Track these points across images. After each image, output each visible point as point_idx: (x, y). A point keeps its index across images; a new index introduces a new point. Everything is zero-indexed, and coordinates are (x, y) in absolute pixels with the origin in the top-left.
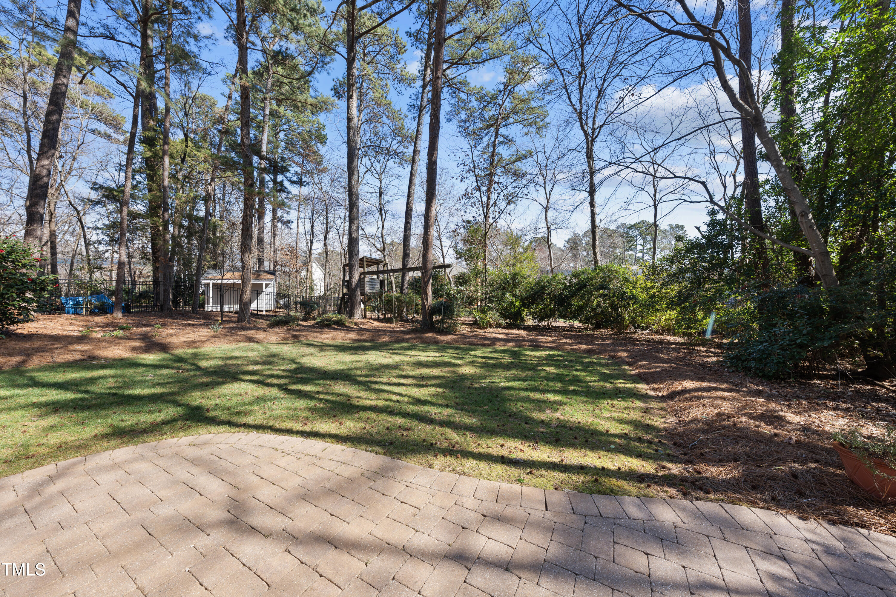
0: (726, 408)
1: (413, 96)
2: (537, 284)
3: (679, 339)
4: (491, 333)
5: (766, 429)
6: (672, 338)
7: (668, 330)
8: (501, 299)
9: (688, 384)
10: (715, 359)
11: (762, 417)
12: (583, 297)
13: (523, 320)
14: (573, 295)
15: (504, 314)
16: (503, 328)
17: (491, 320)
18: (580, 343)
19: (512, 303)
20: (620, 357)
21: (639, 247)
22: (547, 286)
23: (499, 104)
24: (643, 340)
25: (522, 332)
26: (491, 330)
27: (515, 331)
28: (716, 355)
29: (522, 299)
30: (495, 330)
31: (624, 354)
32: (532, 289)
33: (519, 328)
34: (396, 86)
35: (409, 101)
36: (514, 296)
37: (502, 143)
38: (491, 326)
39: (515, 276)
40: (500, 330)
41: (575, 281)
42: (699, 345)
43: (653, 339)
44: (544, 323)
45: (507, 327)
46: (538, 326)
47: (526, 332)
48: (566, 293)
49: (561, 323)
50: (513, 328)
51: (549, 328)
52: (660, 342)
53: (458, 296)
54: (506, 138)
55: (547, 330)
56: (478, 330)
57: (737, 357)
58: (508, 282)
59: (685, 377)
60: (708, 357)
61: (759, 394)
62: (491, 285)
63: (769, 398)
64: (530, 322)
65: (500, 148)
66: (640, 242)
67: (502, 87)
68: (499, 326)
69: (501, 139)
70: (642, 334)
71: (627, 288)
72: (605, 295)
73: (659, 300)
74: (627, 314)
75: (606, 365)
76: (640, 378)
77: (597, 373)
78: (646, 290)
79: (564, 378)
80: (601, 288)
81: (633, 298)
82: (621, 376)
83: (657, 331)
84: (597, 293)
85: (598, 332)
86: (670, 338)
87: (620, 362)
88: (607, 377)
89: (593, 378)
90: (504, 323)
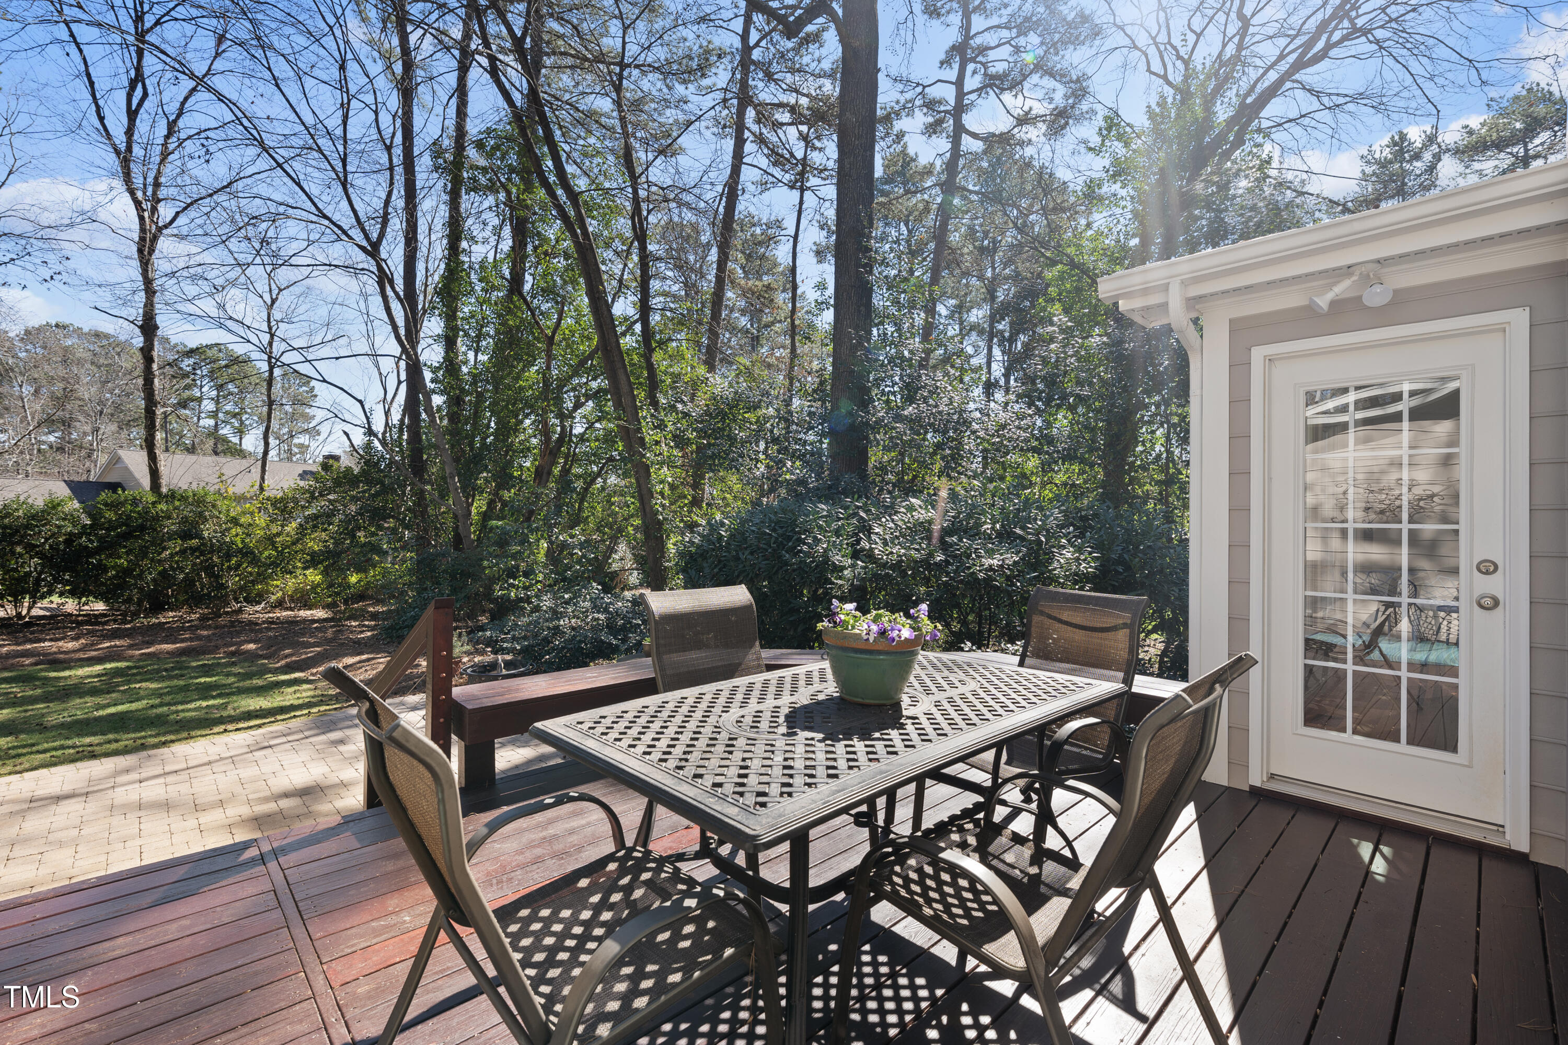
3: (320, 614)
6: (309, 613)
7: (303, 599)
9: (350, 660)
10: (369, 634)
20: (248, 651)
24: (264, 622)
28: (372, 628)
31: (252, 646)
42: (349, 618)
43: (278, 618)
52: (293, 622)
57: (391, 628)
60: (362, 632)
70: (255, 612)
71: (236, 536)
72: (193, 550)
73: (292, 557)
74: (232, 581)
75: (234, 664)
76: (289, 669)
77: (228, 675)
78: (270, 540)
79: (185, 689)
80: (185, 535)
81: (247, 553)
82: (264, 671)
83: (280, 604)
84: (176, 545)
85: (168, 617)
86: (304, 614)
87: (252, 657)
88: (249, 676)
89: (232, 679)
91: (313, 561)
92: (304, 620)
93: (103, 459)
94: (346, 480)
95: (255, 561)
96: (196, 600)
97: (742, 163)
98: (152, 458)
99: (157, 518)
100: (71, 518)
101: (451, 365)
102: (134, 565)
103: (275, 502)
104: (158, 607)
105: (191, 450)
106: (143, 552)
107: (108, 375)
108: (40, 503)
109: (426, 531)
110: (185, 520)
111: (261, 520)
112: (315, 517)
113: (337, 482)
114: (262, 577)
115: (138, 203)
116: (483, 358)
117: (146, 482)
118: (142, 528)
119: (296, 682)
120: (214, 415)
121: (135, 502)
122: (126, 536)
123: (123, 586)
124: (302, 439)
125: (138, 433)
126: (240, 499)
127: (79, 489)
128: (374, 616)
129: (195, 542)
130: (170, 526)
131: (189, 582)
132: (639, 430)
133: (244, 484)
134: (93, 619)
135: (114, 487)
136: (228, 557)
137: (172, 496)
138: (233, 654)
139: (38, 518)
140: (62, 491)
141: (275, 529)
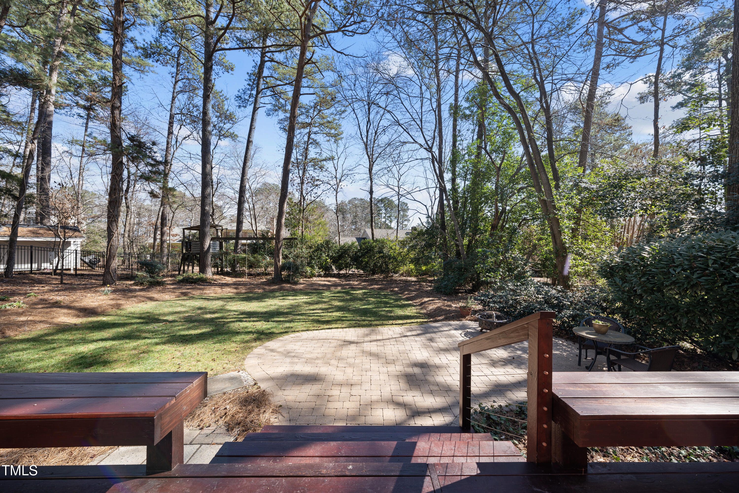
0: (439, 305)
1: (241, 91)
2: (341, 248)
3: (414, 279)
4: (317, 280)
5: (448, 309)
7: (409, 274)
9: (426, 299)
10: (430, 289)
11: (447, 306)
13: (332, 271)
14: (363, 255)
15: (322, 267)
16: (322, 277)
17: (316, 272)
19: (326, 260)
20: (396, 291)
21: (383, 215)
22: (348, 250)
24: (399, 281)
25: (337, 280)
28: (430, 286)
31: (396, 289)
32: (339, 251)
35: (236, 93)
37: (311, 143)
38: (315, 276)
39: (327, 242)
40: (322, 279)
42: (422, 282)
43: (403, 279)
44: (343, 272)
45: (324, 276)
46: (339, 274)
47: (339, 279)
50: (327, 277)
51: (348, 275)
52: (406, 281)
53: (290, 256)
54: (315, 141)
55: (348, 277)
57: (438, 288)
58: (324, 246)
59: (424, 297)
60: (427, 288)
61: (445, 300)
63: (448, 301)
65: (311, 146)
66: (384, 211)
67: (312, 104)
68: (320, 276)
69: (311, 141)
70: (396, 277)
71: (391, 253)
72: (382, 257)
73: (406, 260)
74: (391, 266)
75: (392, 295)
76: (408, 299)
77: (391, 299)
78: (400, 254)
79: (381, 302)
80: (380, 252)
81: (394, 258)
82: (401, 299)
83: (402, 275)
84: (378, 256)
85: (376, 276)
86: (409, 278)
87: (396, 293)
88: (396, 300)
89: (392, 301)
90: (322, 273)
91: (411, 262)
92: (409, 281)
93: (362, 231)
94: (421, 233)
95: (396, 261)
96: (382, 272)
97: (601, 56)
98: (372, 230)
99: (373, 247)
100: (356, 247)
101: (454, 189)
102: (369, 260)
103: (401, 242)
104: (373, 274)
105: (380, 228)
106: (370, 257)
107: (364, 208)
108: (350, 243)
109: (447, 251)
110: (380, 248)
111: (398, 248)
112: (412, 246)
113: (418, 234)
114: (398, 265)
115: (369, 156)
116: (467, 183)
117: (371, 237)
118: (370, 250)
119: (409, 305)
120: (384, 217)
121: (369, 242)
122: (367, 252)
123: (366, 267)
124: (406, 223)
125: (369, 225)
126: (392, 241)
127: (359, 239)
128: (430, 282)
129: (382, 254)
130: (376, 249)
131: (381, 266)
132: (553, 201)
133: (392, 237)
134: (360, 275)
135: (364, 239)
136: (390, 259)
137: (377, 241)
138: (392, 291)
139: (350, 247)
140: (354, 240)
141: (401, 250)
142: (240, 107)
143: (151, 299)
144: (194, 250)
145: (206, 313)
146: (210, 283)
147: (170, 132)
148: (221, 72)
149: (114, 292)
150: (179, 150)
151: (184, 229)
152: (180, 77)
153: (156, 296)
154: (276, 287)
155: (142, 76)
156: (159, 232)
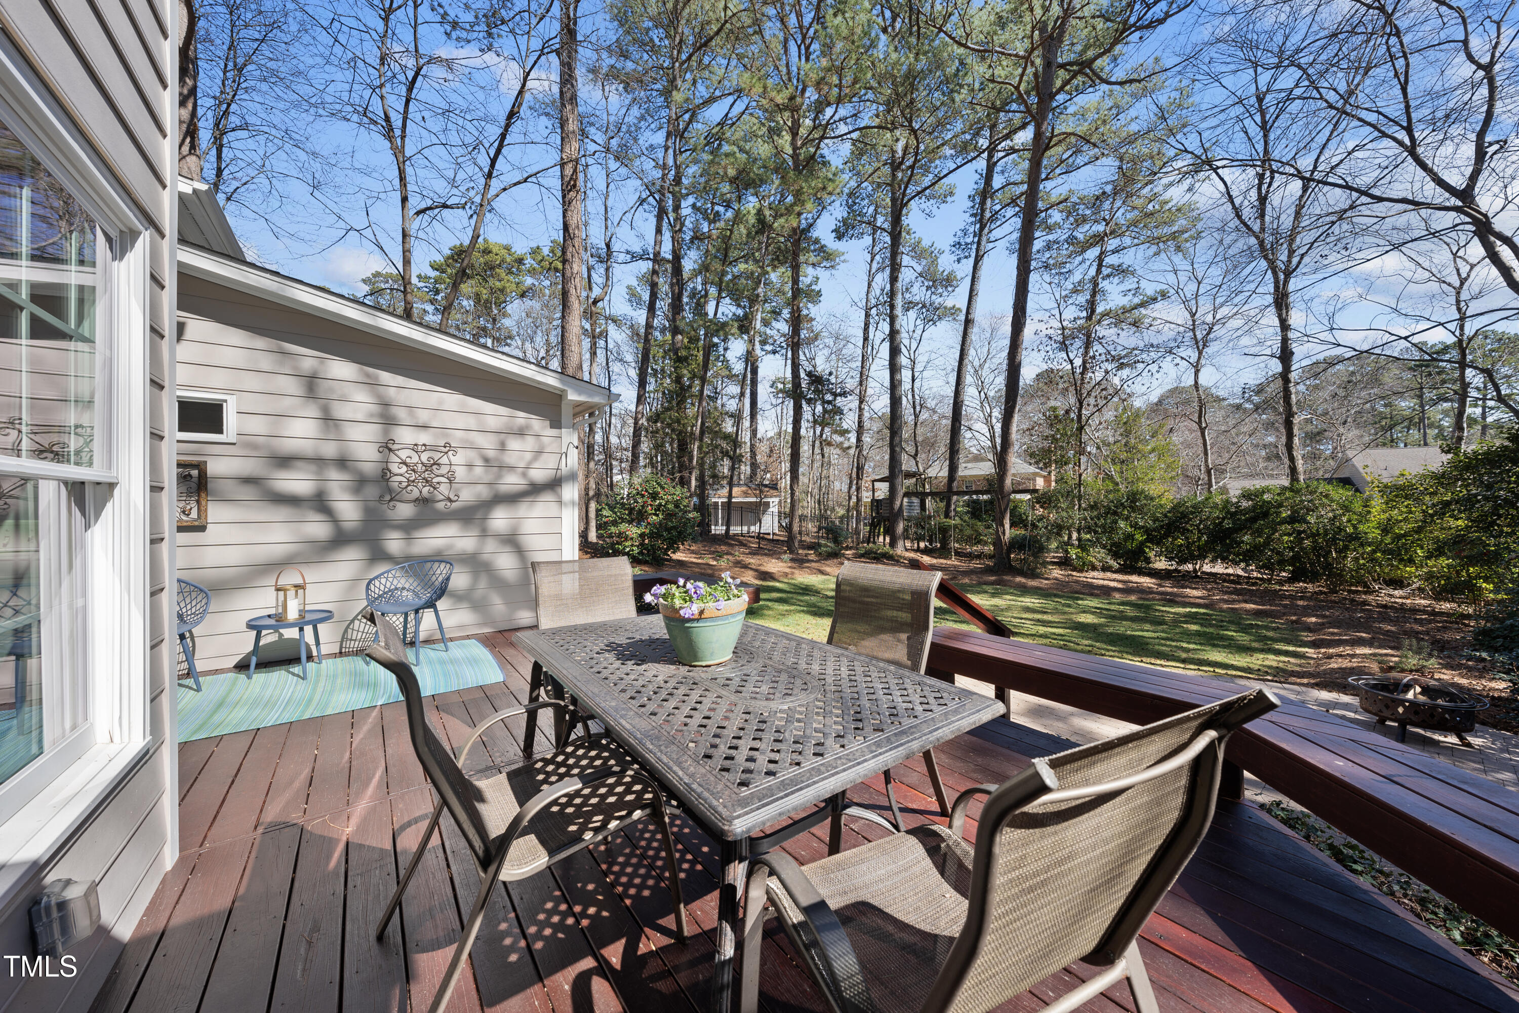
2: (1174, 508)
4: (1096, 578)
8: (1112, 529)
12: (1259, 532)
13: (1148, 560)
14: (1240, 528)
15: (1115, 551)
16: (1116, 572)
17: (1093, 560)
18: (1246, 602)
19: (1129, 537)
22: (1192, 513)
23: (1104, 219)
25: (1146, 581)
26: (1095, 574)
27: (1134, 578)
29: (1147, 531)
30: (1100, 575)
31: (1313, 620)
32: (1166, 516)
33: (1141, 572)
34: (923, 206)
35: (952, 240)
36: (1135, 526)
37: (1108, 276)
38: (1094, 568)
39: (1133, 497)
40: (1109, 575)
41: (1245, 504)
44: (1189, 567)
45: (1122, 570)
46: (1176, 570)
47: (1153, 581)
48: (1228, 524)
49: (1219, 568)
50: (1131, 573)
51: (1197, 577)
53: (1040, 525)
54: (1116, 268)
55: (1193, 578)
56: (1074, 573)
58: (1122, 504)
62: (1093, 507)
64: (1161, 564)
65: (1106, 282)
67: (1109, 189)
68: (1106, 568)
69: (1106, 272)
85: (1293, 587)
90: (1115, 565)
111: (1376, 508)
142: (959, 261)
143: (822, 573)
144: (884, 512)
145: (868, 597)
146: (898, 561)
147: (866, 339)
148: (935, 209)
149: (792, 560)
150: (876, 360)
151: (873, 481)
152: (877, 249)
153: (828, 569)
154: (993, 578)
155: (833, 271)
156: (854, 487)
